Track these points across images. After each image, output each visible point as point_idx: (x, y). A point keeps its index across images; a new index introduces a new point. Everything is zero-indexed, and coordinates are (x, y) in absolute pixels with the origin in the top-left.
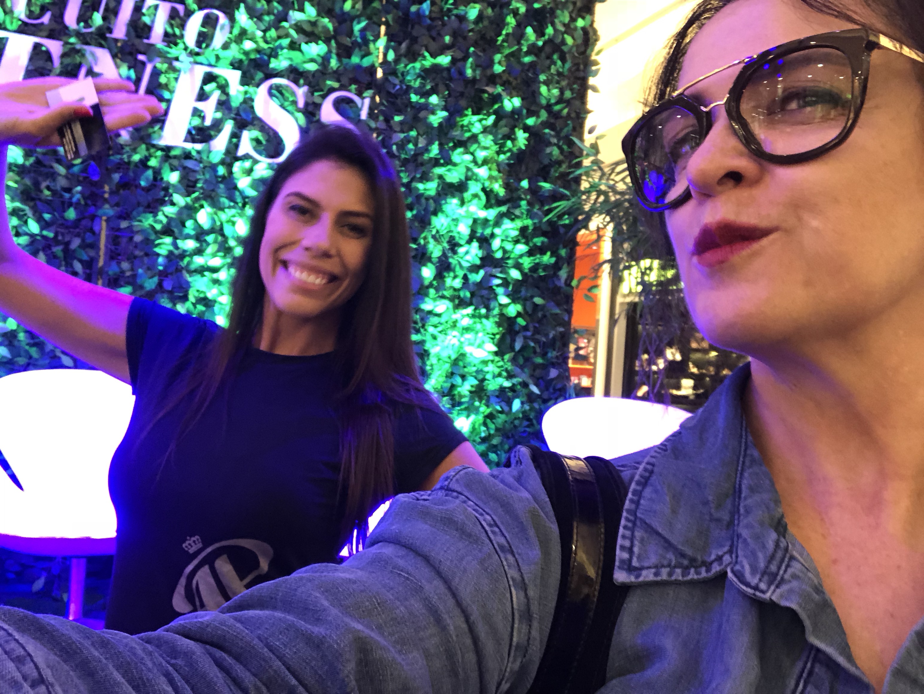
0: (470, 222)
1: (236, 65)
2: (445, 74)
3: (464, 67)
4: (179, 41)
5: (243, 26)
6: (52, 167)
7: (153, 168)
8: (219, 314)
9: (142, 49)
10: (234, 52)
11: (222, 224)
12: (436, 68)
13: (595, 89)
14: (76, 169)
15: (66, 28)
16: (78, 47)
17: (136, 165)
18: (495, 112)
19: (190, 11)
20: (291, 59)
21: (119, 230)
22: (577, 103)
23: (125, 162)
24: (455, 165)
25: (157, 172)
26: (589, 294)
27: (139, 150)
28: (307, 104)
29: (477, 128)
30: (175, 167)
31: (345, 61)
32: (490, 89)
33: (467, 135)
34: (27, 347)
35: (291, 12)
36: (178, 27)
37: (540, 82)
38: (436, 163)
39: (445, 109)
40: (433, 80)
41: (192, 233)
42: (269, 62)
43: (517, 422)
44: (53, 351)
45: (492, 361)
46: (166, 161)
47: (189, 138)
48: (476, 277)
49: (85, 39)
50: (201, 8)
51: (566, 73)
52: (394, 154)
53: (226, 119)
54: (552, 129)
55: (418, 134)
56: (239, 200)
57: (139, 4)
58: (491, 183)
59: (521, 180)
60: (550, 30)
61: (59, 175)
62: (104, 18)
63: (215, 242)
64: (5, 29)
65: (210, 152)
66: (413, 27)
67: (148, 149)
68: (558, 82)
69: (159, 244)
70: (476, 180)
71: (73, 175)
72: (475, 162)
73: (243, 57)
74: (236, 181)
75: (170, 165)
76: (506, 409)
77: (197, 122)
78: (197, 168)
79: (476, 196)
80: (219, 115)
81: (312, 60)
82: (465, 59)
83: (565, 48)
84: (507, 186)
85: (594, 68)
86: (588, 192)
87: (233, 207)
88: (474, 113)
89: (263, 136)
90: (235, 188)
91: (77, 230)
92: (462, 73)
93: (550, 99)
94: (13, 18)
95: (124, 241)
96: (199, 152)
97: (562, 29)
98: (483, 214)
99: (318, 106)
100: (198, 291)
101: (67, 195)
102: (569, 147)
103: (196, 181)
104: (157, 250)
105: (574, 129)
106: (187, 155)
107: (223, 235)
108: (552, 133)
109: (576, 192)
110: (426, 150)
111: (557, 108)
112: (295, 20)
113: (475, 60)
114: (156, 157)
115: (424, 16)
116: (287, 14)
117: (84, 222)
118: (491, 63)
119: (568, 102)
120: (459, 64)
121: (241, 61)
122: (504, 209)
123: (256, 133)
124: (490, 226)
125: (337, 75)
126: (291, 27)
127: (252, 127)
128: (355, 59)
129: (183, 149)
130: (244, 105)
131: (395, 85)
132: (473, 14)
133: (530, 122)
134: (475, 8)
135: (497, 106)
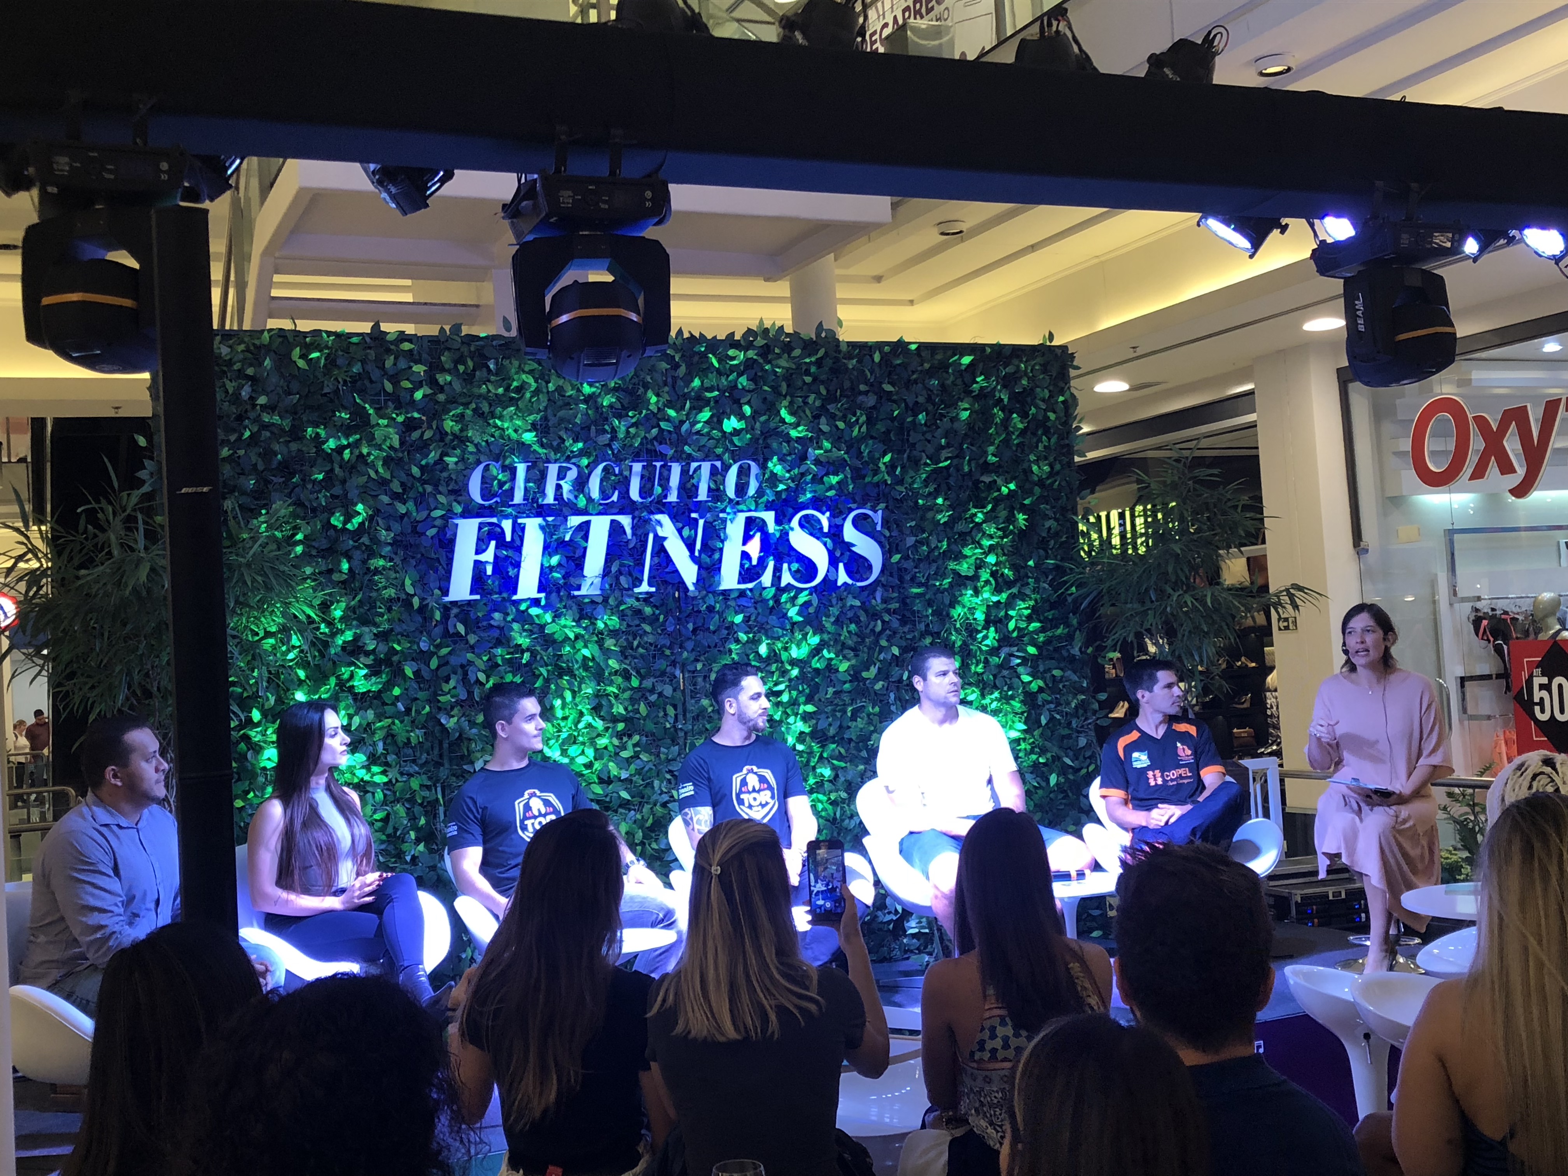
1: (771, 506)
5: (774, 471)
6: (638, 626)
7: (718, 612)
12: (936, 469)
17: (706, 612)
18: (994, 499)
19: (727, 465)
23: (696, 612)
25: (722, 616)
29: (980, 517)
31: (859, 482)
32: (986, 479)
33: (971, 526)
35: (810, 450)
37: (1029, 461)
38: (947, 558)
40: (935, 481)
42: (797, 498)
43: (1052, 795)
45: (1024, 740)
48: (995, 660)
55: (929, 534)
58: (1000, 568)
59: (1025, 558)
61: (646, 632)
65: (761, 588)
67: (712, 596)
70: (986, 568)
74: (785, 611)
75: (732, 607)
76: (1044, 784)
79: (987, 582)
82: (960, 456)
83: (1049, 424)
84: (1014, 567)
90: (785, 616)
92: (958, 469)
93: (1042, 476)
97: (1043, 406)
98: (995, 599)
107: (780, 661)
112: (814, 455)
113: (970, 455)
114: (719, 602)
116: (806, 452)
118: (985, 455)
120: (956, 461)
122: (1014, 590)
124: (1003, 609)
125: (853, 497)
126: (812, 463)
131: (901, 493)
132: (965, 415)
133: (1027, 502)
134: (966, 409)
135: (996, 494)
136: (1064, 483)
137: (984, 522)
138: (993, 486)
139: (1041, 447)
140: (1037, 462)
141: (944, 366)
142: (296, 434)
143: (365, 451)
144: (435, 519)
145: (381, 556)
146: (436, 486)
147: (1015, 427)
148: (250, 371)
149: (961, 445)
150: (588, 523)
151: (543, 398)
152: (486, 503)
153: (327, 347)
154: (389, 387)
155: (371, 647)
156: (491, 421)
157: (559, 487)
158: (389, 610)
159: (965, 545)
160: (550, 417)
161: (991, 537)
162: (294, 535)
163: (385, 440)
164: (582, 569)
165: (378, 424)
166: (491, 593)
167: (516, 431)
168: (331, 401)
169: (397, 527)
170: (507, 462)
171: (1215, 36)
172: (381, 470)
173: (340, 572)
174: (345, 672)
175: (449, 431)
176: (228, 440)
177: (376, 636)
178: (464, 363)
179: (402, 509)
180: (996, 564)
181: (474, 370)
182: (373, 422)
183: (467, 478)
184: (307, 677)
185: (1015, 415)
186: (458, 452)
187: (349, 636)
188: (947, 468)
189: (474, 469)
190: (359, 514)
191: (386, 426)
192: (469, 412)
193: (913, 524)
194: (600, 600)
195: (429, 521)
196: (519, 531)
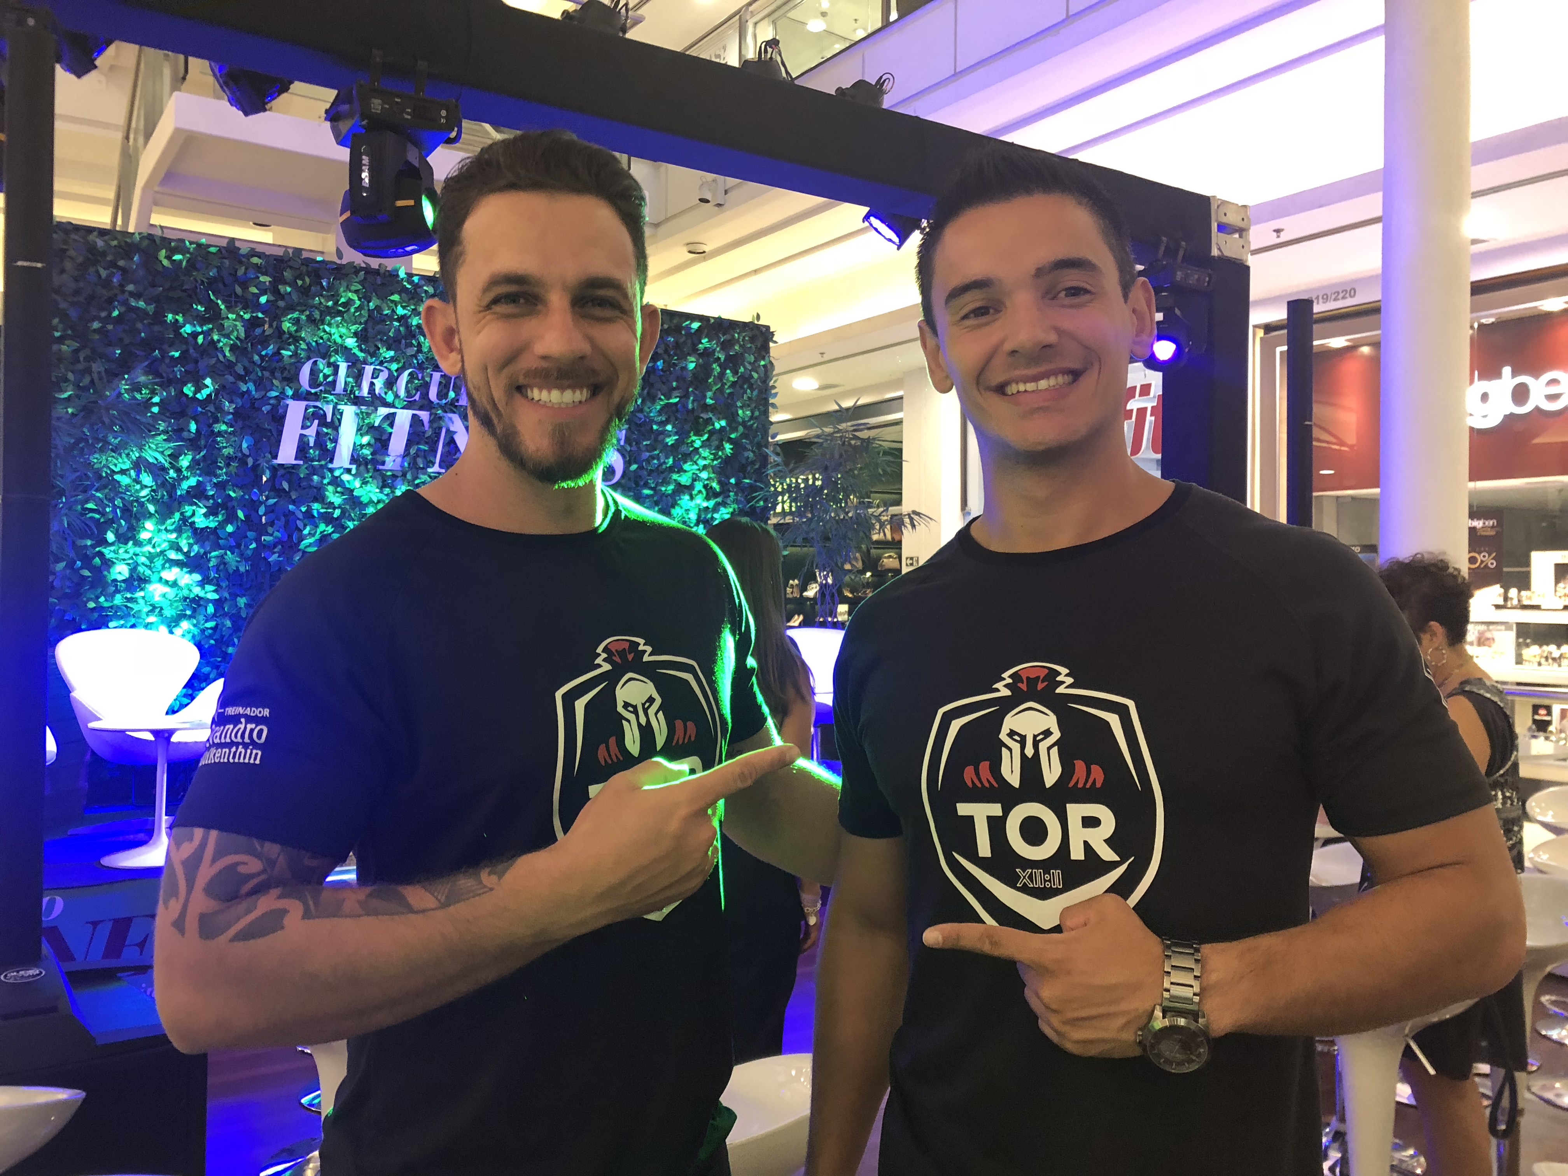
0: (697, 511)
2: (675, 409)
3: (687, 403)
12: (668, 405)
15: (431, 402)
18: (709, 432)
22: (763, 417)
24: (685, 471)
29: (698, 444)
32: (704, 415)
33: (691, 449)
37: (737, 407)
38: (671, 469)
39: (676, 433)
40: (666, 413)
51: (754, 398)
54: (748, 439)
55: (660, 452)
58: (710, 482)
59: (730, 479)
60: (742, 370)
68: (749, 406)
70: (700, 481)
72: (698, 468)
82: (687, 397)
83: (752, 381)
84: (720, 483)
88: (694, 434)
92: (685, 406)
93: (744, 418)
97: (749, 367)
98: (705, 504)
108: (748, 442)
110: (665, 462)
111: (750, 423)
113: (694, 397)
115: (659, 370)
118: (705, 397)
119: (757, 418)
120: (684, 401)
131: (640, 419)
132: (692, 366)
133: (733, 436)
134: (692, 362)
135: (711, 427)
136: (760, 426)
137: (701, 447)
138: (709, 421)
139: (745, 397)
140: (741, 408)
141: (677, 329)
142: (158, 318)
143: (216, 337)
144: (271, 398)
145: (224, 422)
146: (272, 373)
147: (728, 380)
148: (121, 263)
149: (688, 388)
150: (394, 414)
151: (365, 313)
152: (313, 391)
153: (189, 252)
154: (238, 290)
155: (211, 493)
156: (321, 327)
157: (372, 384)
158: (228, 465)
159: (685, 462)
160: (370, 330)
161: (705, 458)
162: (151, 398)
163: (232, 331)
164: (387, 449)
165: (228, 318)
166: (313, 460)
167: (341, 337)
168: (190, 296)
169: (240, 402)
170: (332, 360)
171: (885, 81)
172: (228, 354)
173: (189, 431)
174: (188, 509)
175: (286, 330)
176: (100, 316)
177: (216, 485)
178: (303, 280)
179: (244, 388)
180: (708, 479)
181: (310, 286)
182: (223, 315)
183: (298, 370)
184: (156, 511)
185: (728, 371)
186: (292, 347)
187: (193, 481)
188: (676, 404)
189: (304, 363)
190: (208, 387)
191: (235, 320)
192: (303, 317)
193: (648, 442)
194: (400, 474)
195: (265, 399)
196: (338, 414)
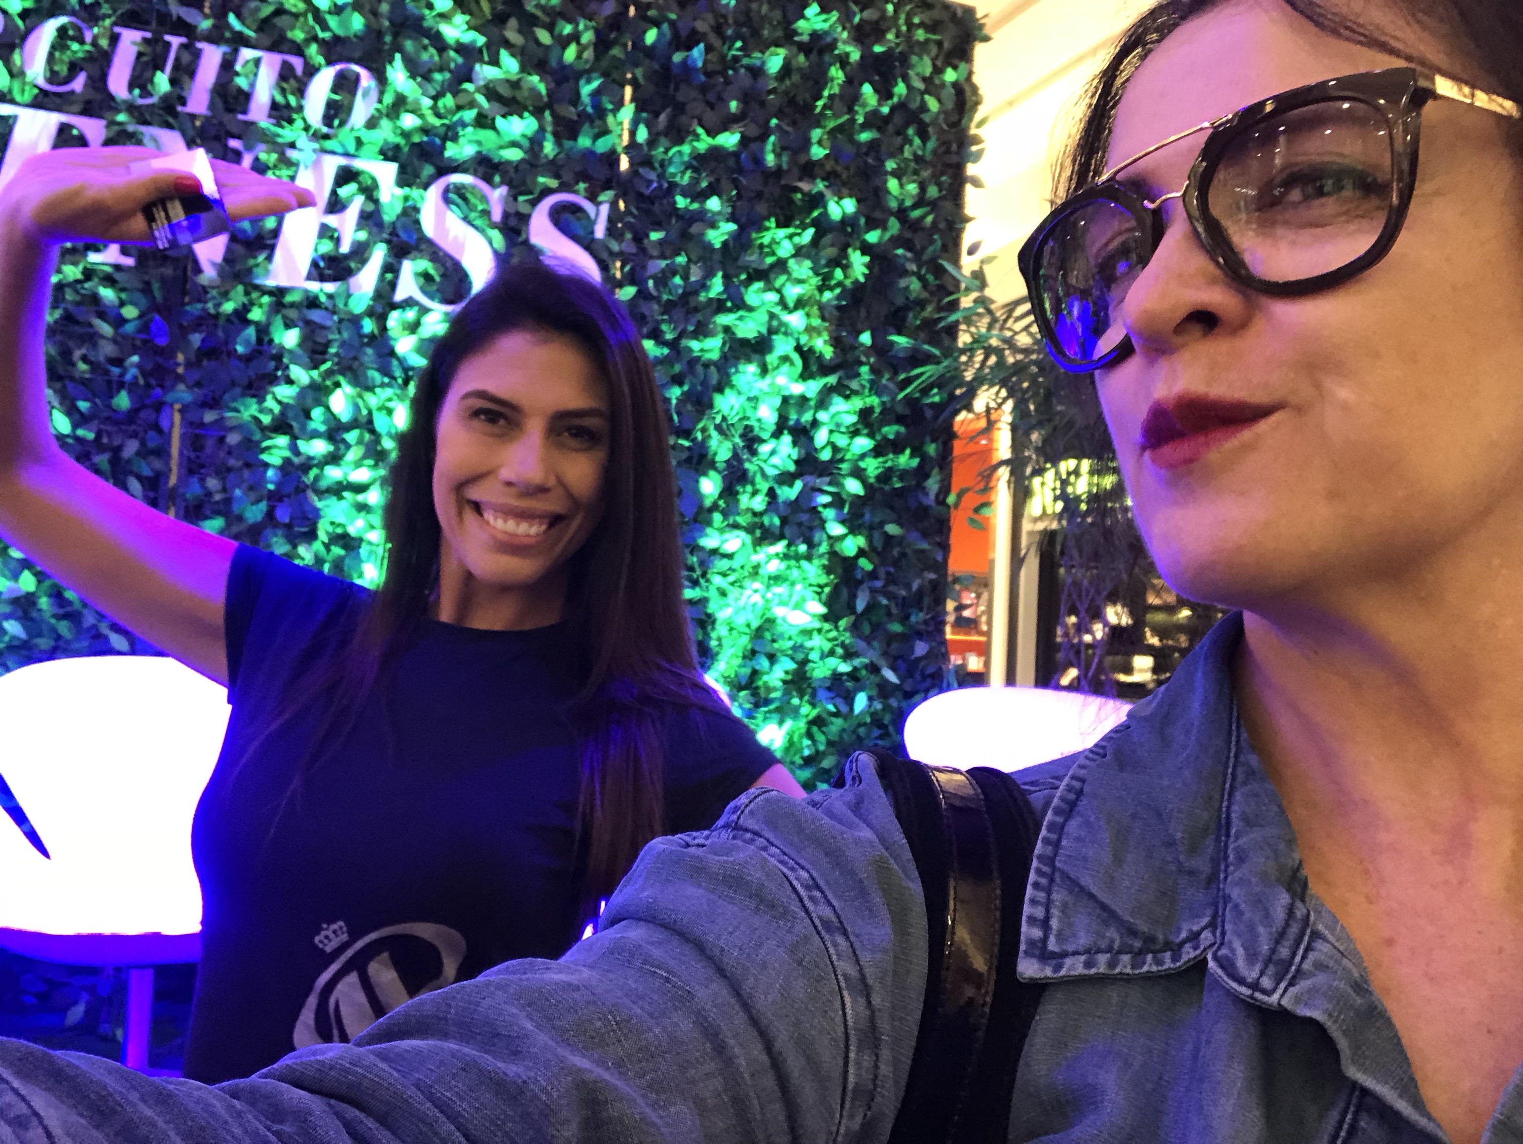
0: (778, 402)
1: (390, 154)
2: (731, 163)
3: (762, 151)
4: (295, 116)
5: (400, 90)
6: (90, 325)
7: (257, 324)
8: (368, 561)
9: (234, 130)
10: (386, 133)
11: (370, 413)
12: (716, 153)
13: (976, 183)
14: (129, 328)
15: (112, 98)
16: (131, 128)
17: (228, 318)
18: (815, 223)
19: (313, 66)
20: (479, 143)
21: (202, 425)
22: (948, 205)
23: (209, 314)
24: (750, 309)
25: (263, 330)
26: (976, 517)
27: (232, 294)
28: (506, 215)
29: (785, 250)
30: (292, 320)
31: (568, 144)
32: (804, 186)
33: (769, 260)
34: (53, 621)
35: (477, 67)
36: (293, 94)
37: (886, 173)
38: (719, 306)
39: (732, 218)
40: (712, 172)
41: (322, 428)
42: (443, 148)
43: (862, 731)
44: (94, 627)
45: (819, 631)
46: (278, 312)
47: (315, 273)
48: (788, 493)
49: (142, 116)
50: (330, 62)
51: (928, 156)
52: (650, 294)
53: (375, 243)
54: (909, 249)
55: (690, 260)
56: (398, 373)
57: (228, 57)
58: (811, 337)
59: (860, 332)
60: (900, 89)
61: (103, 337)
62: (173, 81)
63: (360, 442)
64: (13, 102)
65: (349, 295)
66: (677, 89)
67: (247, 293)
68: (916, 172)
69: (268, 448)
70: (786, 334)
71: (125, 337)
72: (783, 303)
73: (401, 141)
74: (392, 343)
75: (285, 318)
76: (844, 709)
77: (327, 247)
78: (329, 323)
79: (785, 359)
80: (363, 236)
81: (514, 144)
82: (763, 138)
83: (927, 118)
84: (836, 342)
85: (974, 148)
86: (969, 350)
87: (388, 385)
88: (779, 225)
89: (436, 269)
90: (392, 353)
91: (133, 427)
92: (759, 161)
93: (903, 200)
94: (24, 83)
95: (210, 444)
96: (330, 297)
97: (919, 85)
98: (797, 389)
99: (525, 219)
100: (332, 523)
101: (116, 371)
102: (936, 278)
103: (328, 344)
104: (265, 457)
105: (945, 248)
106: (312, 302)
107: (373, 431)
109: (951, 351)
110: (704, 286)
111: (916, 214)
112: (485, 78)
113: (779, 139)
114: (261, 306)
115: (697, 70)
116: (471, 69)
117: (143, 414)
118: (807, 144)
119: (933, 205)
120: (754, 146)
121: (397, 147)
122: (832, 380)
123: (424, 264)
124: (810, 408)
125: (554, 168)
126: (478, 90)
127: (418, 255)
128: (584, 142)
129: (306, 291)
130: (403, 219)
131: (650, 182)
132: (776, 68)
133: (872, 237)
134: (777, 58)
136: (942, 225)
137: (793, 256)
138: (818, 200)
139: (907, 153)
140: (898, 174)
147: (864, 107)
149: (766, 117)
150: (12, 120)
159: (753, 289)
161: (801, 281)
180: (805, 331)
185: (867, 87)
188: (734, 151)
193: (664, 236)
